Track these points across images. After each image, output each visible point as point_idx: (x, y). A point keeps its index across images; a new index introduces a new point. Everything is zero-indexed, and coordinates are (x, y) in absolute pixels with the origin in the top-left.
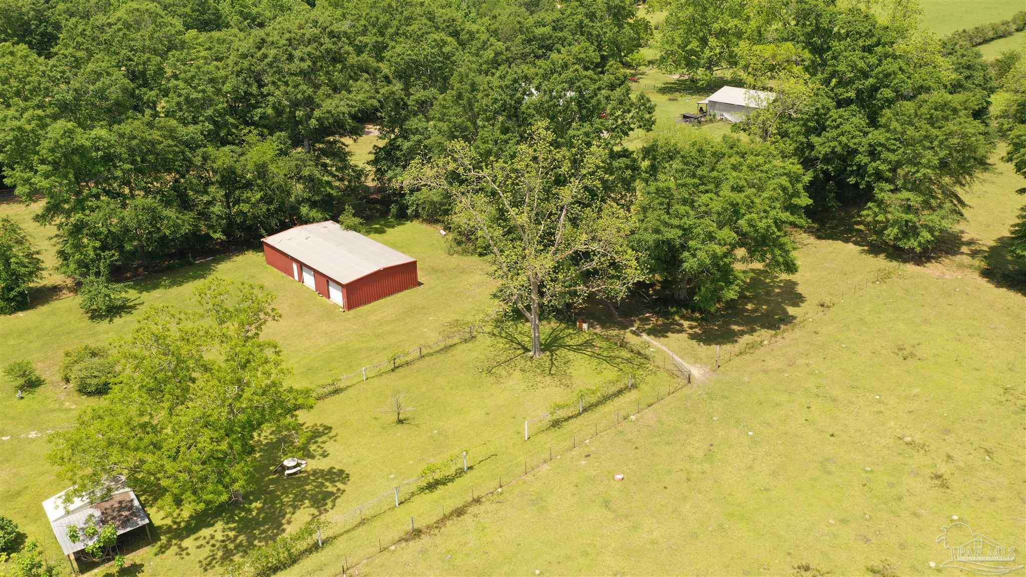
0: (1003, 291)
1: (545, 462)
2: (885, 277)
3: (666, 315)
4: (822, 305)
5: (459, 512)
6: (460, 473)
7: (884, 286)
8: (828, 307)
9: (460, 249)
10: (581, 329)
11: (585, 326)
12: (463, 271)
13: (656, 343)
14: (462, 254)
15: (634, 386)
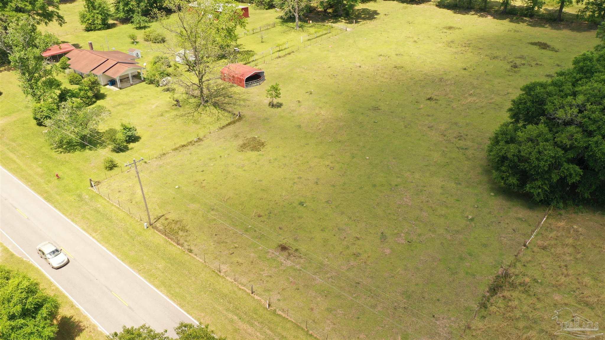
0: (442, 9)
1: (309, 46)
2: (406, 8)
3: (336, 19)
4: (385, 15)
5: (289, 54)
6: (286, 49)
7: (405, 10)
8: (387, 15)
9: (259, 8)
10: (310, 23)
11: (311, 22)
12: (262, 14)
13: (334, 25)
14: (260, 9)
15: (330, 33)
